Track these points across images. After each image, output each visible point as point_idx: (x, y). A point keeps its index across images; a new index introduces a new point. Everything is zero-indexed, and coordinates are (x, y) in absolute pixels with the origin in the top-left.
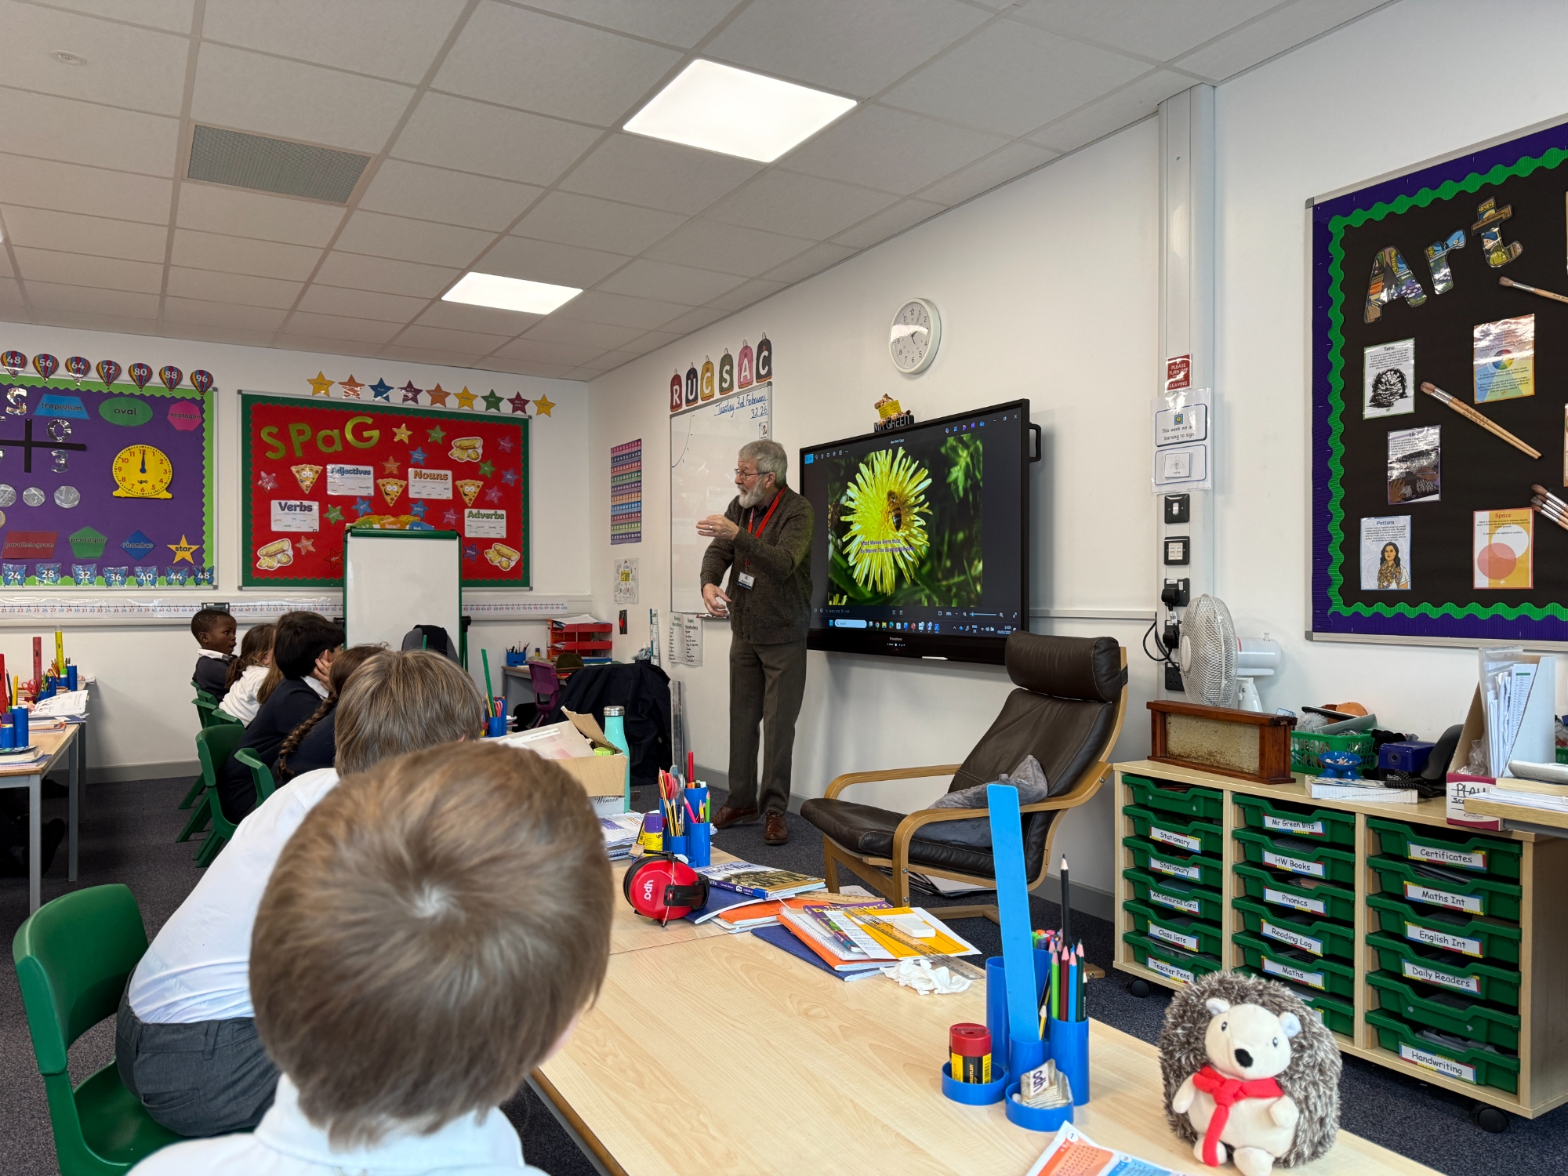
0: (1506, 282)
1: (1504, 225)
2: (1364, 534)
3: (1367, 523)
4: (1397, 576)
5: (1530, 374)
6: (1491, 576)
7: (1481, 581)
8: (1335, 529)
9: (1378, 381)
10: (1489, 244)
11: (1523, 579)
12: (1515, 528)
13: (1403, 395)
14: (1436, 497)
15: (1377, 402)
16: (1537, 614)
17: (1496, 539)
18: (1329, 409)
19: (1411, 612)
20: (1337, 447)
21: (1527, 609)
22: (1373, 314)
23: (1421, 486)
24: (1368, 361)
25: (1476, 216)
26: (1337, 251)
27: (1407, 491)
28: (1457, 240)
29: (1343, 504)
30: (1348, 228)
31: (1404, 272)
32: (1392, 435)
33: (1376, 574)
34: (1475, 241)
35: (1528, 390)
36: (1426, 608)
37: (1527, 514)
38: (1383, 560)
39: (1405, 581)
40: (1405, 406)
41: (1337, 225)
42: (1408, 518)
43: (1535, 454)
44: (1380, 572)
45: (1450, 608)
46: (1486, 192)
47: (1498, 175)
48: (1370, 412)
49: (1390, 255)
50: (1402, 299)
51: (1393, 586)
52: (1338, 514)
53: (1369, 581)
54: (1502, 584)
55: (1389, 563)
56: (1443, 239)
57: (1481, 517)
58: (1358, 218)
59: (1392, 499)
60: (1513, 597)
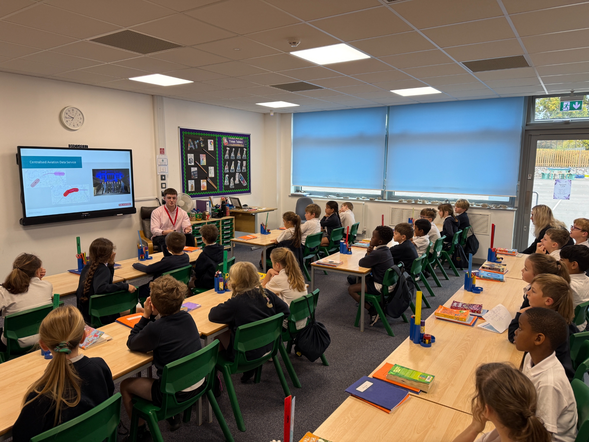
0: (204, 150)
1: (203, 141)
2: (189, 183)
3: (189, 181)
4: (193, 189)
5: (206, 162)
6: (203, 188)
7: (202, 189)
8: (185, 182)
9: (190, 159)
10: (201, 143)
11: (206, 189)
12: (205, 182)
13: (193, 162)
14: (197, 178)
15: (190, 163)
16: (207, 193)
17: (203, 184)
18: (183, 163)
19: (195, 194)
20: (185, 169)
21: (206, 193)
22: (189, 149)
23: (195, 176)
24: (188, 156)
25: (200, 139)
26: (184, 138)
27: (194, 176)
28: (198, 141)
29: (186, 178)
30: (185, 134)
31: (192, 144)
32: (192, 168)
33: (190, 189)
34: (200, 142)
35: (205, 164)
36: (196, 193)
37: (206, 180)
38: (191, 187)
39: (194, 190)
40: (193, 164)
41: (183, 133)
42: (194, 181)
43: (207, 173)
44: (191, 189)
45: (199, 193)
46: (201, 136)
47: (202, 134)
48: (189, 164)
49: (190, 140)
50: (192, 148)
51: (193, 191)
52: (185, 180)
53: (190, 190)
54: (204, 189)
55: (192, 187)
56: (196, 141)
57: (202, 181)
58: (186, 133)
59: (192, 177)
60: (205, 191)
